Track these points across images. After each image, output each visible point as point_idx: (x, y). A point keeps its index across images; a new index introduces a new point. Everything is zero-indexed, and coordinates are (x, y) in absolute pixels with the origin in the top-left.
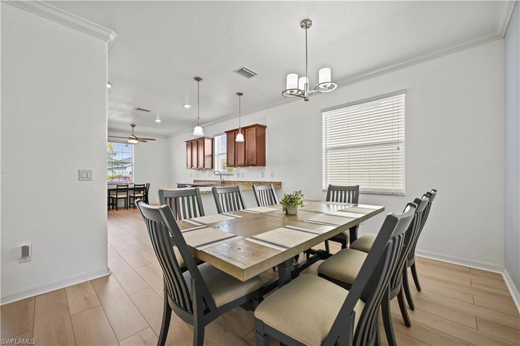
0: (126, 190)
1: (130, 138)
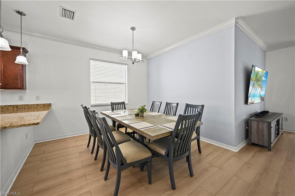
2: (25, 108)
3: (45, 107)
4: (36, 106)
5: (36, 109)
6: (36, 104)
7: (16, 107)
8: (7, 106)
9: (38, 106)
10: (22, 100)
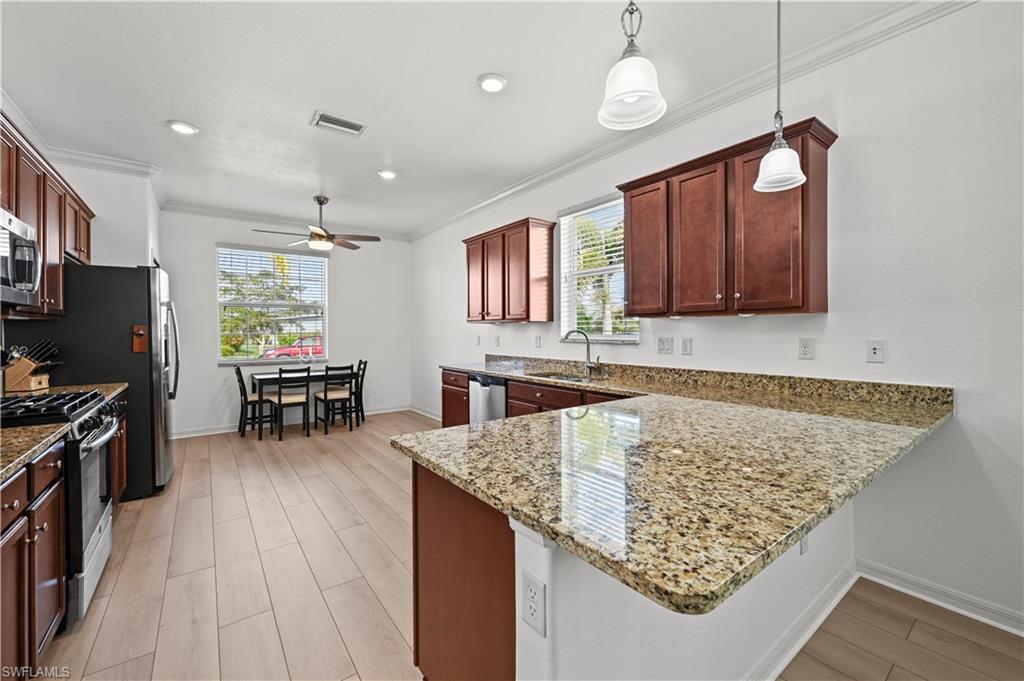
0: (306, 382)
1: (314, 236)
2: (820, 395)
3: (912, 406)
4: (865, 391)
5: (867, 405)
6: (868, 384)
7: (790, 387)
8: (762, 376)
9: (878, 396)
10: (811, 359)
